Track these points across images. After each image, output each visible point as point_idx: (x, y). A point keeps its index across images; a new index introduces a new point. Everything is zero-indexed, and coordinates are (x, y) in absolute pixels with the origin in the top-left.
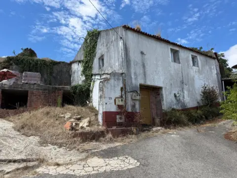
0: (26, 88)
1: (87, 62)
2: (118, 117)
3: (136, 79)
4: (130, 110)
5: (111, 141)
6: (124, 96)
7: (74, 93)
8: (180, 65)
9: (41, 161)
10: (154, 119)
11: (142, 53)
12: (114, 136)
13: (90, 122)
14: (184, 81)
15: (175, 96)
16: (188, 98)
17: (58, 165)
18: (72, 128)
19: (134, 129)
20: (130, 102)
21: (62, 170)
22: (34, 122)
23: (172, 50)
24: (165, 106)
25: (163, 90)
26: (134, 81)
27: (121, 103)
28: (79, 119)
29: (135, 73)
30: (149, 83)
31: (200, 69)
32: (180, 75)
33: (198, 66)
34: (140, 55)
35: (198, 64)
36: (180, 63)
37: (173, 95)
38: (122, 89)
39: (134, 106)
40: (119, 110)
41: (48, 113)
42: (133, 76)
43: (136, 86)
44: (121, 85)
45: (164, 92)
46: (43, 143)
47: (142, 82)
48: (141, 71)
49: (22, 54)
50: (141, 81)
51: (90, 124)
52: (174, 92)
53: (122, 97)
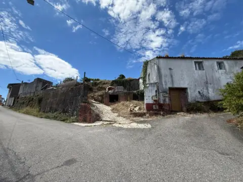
0: (118, 93)
1: (144, 78)
2: (154, 106)
3: (166, 85)
4: (162, 102)
5: (148, 117)
6: (158, 95)
7: (138, 94)
8: (204, 71)
9: (115, 122)
10: (182, 108)
11: (170, 69)
12: (150, 115)
13: (139, 108)
14: (209, 82)
15: (199, 92)
16: (213, 93)
17: (120, 124)
18: (131, 111)
19: (162, 113)
20: (162, 98)
21: (120, 126)
22: (117, 107)
23: (195, 62)
24: (190, 99)
25: (188, 89)
26: (164, 86)
27: (155, 99)
28: (135, 107)
29: (165, 82)
30: (176, 86)
31: (227, 70)
32: (205, 78)
33: (225, 69)
34: (169, 70)
35: (224, 67)
36: (204, 70)
37: (197, 92)
38: (156, 91)
39: (164, 100)
40: (155, 103)
41: (123, 104)
42: (164, 83)
43: (166, 89)
44: (156, 89)
45: (189, 91)
46: (119, 116)
47: (171, 86)
48: (170, 80)
49: (119, 78)
50: (169, 85)
51: (140, 109)
52: (198, 90)
53: (156, 95)
